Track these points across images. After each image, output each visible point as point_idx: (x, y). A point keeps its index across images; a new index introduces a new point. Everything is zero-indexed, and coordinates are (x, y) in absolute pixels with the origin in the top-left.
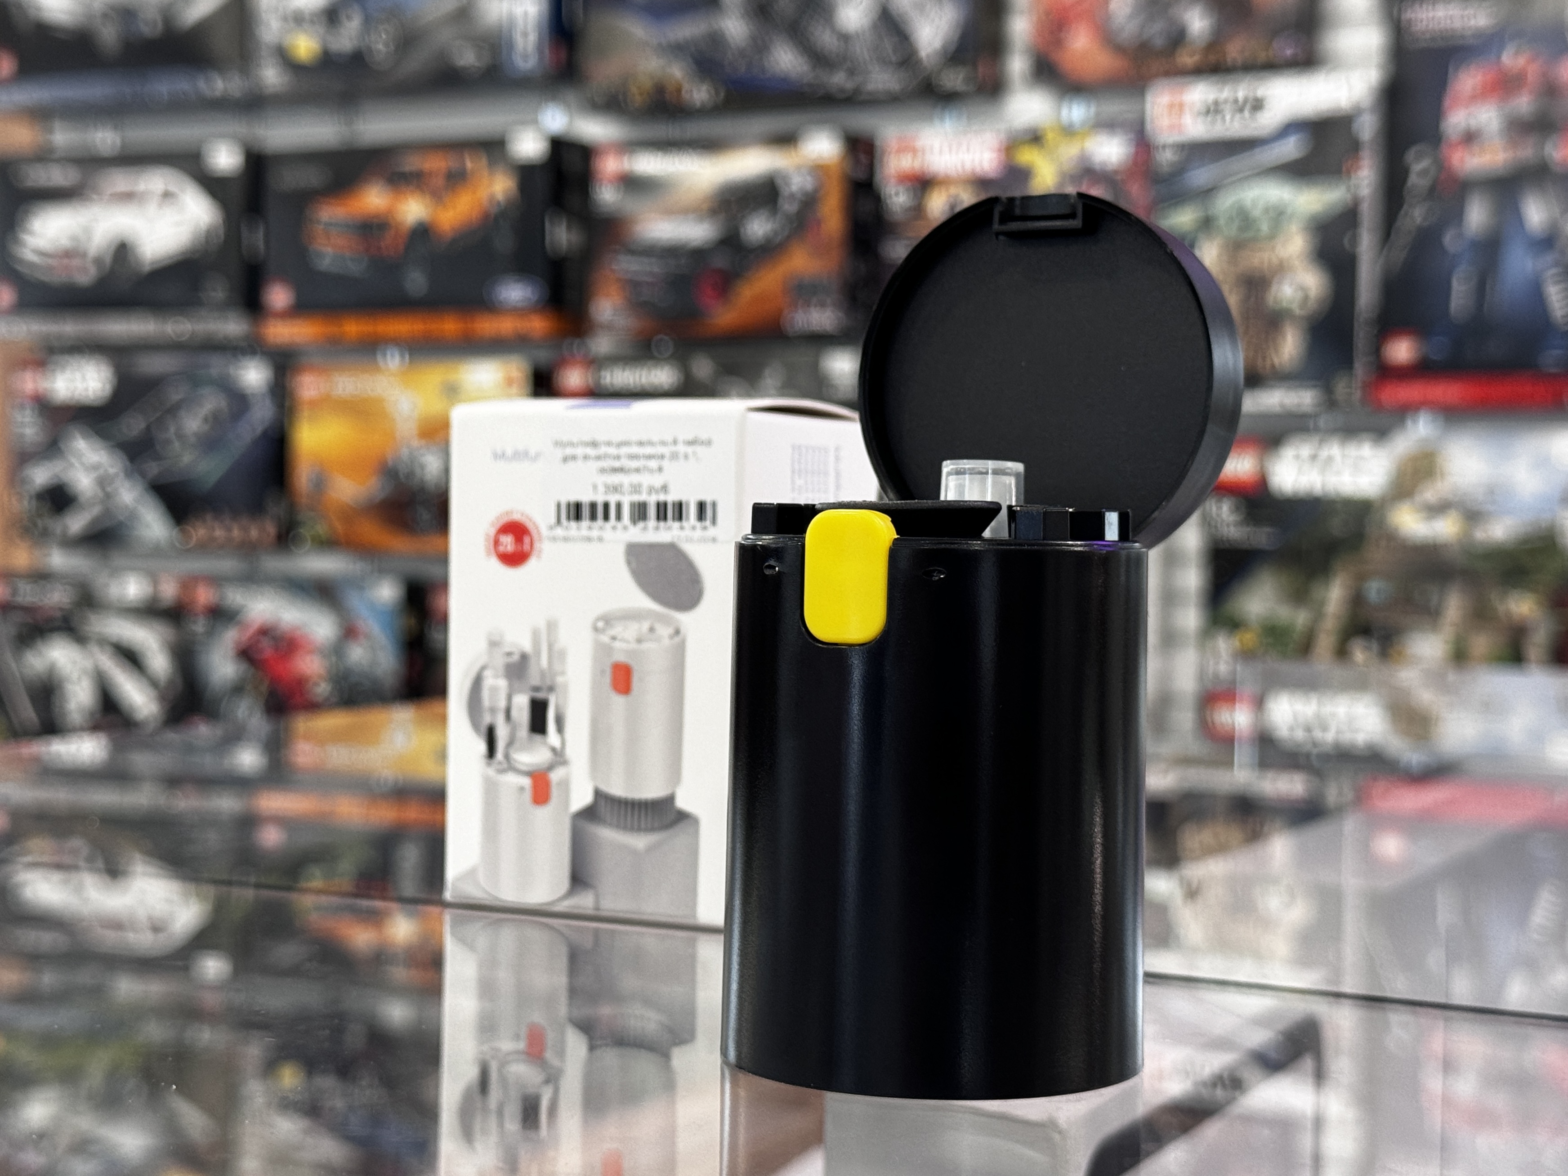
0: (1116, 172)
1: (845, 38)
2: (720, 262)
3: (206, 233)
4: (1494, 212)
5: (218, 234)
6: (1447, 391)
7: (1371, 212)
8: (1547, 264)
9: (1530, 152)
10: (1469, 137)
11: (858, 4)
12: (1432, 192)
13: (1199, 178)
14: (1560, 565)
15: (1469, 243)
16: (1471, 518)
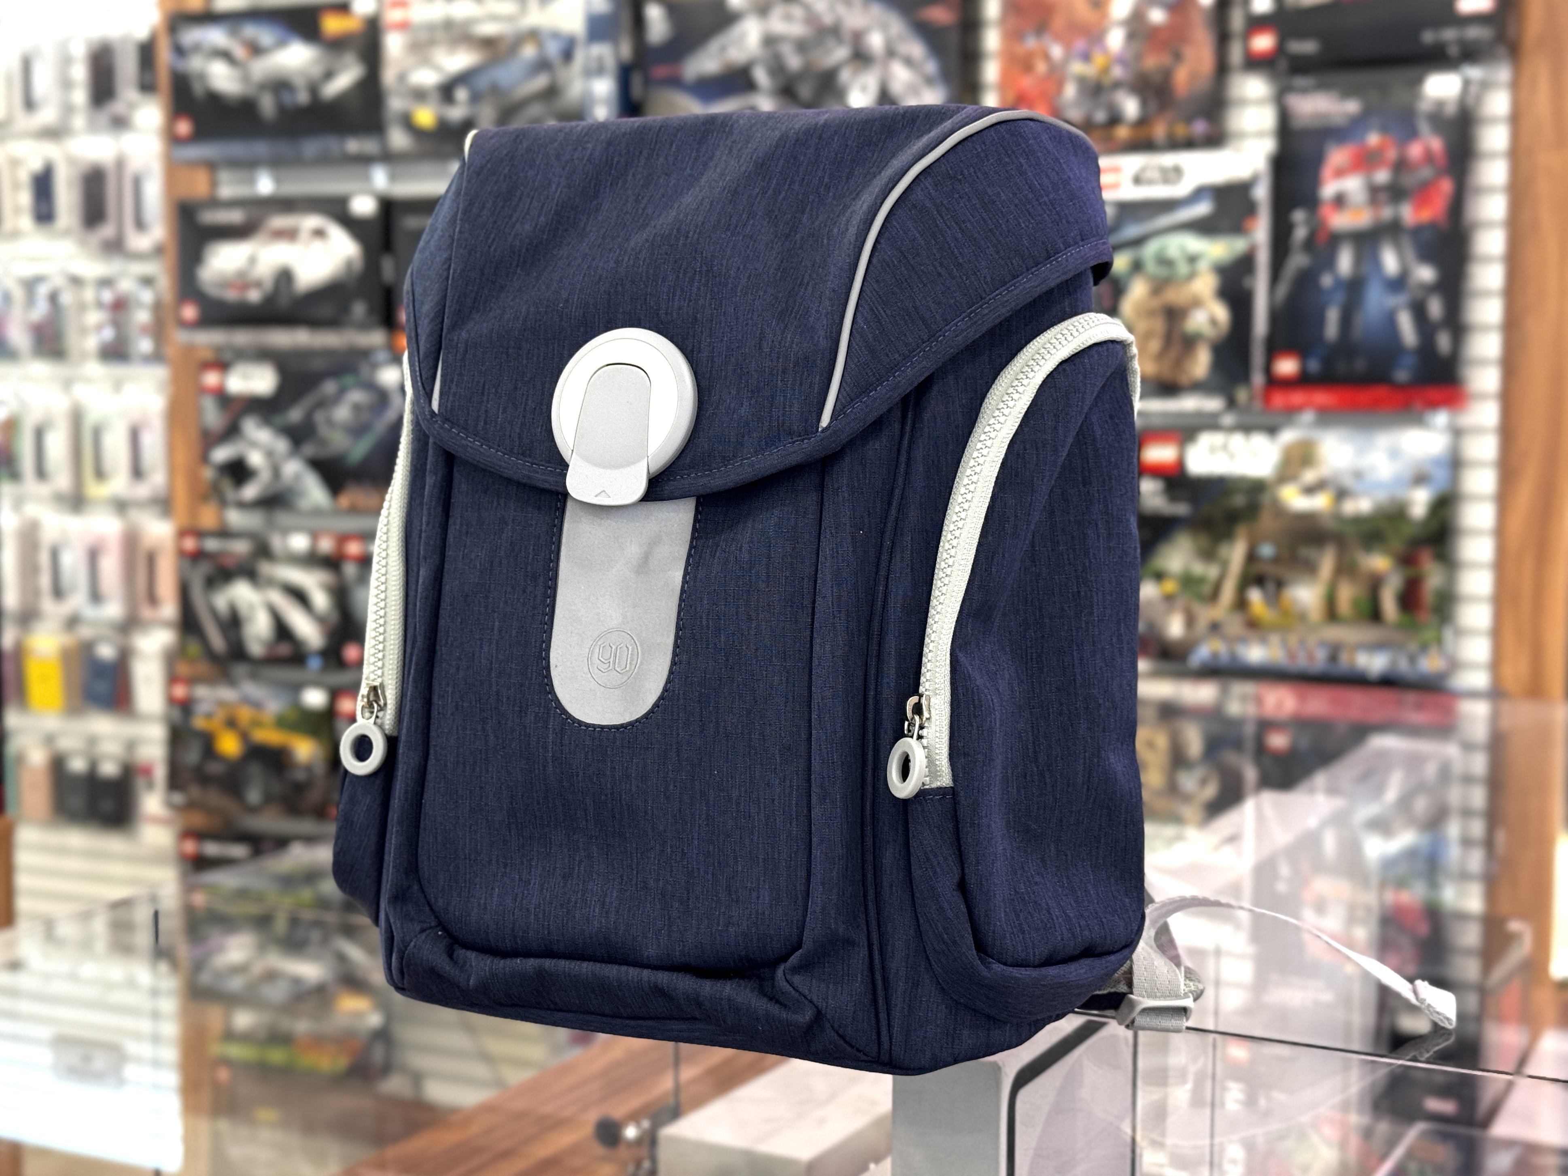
3: (349, 264)
4: (1358, 260)
5: (358, 265)
6: (1322, 397)
7: (1263, 259)
8: (1398, 301)
9: (1387, 213)
10: (1340, 201)
11: (864, 89)
12: (1309, 244)
13: (1132, 231)
14: (1408, 531)
15: (1339, 283)
16: (1341, 494)
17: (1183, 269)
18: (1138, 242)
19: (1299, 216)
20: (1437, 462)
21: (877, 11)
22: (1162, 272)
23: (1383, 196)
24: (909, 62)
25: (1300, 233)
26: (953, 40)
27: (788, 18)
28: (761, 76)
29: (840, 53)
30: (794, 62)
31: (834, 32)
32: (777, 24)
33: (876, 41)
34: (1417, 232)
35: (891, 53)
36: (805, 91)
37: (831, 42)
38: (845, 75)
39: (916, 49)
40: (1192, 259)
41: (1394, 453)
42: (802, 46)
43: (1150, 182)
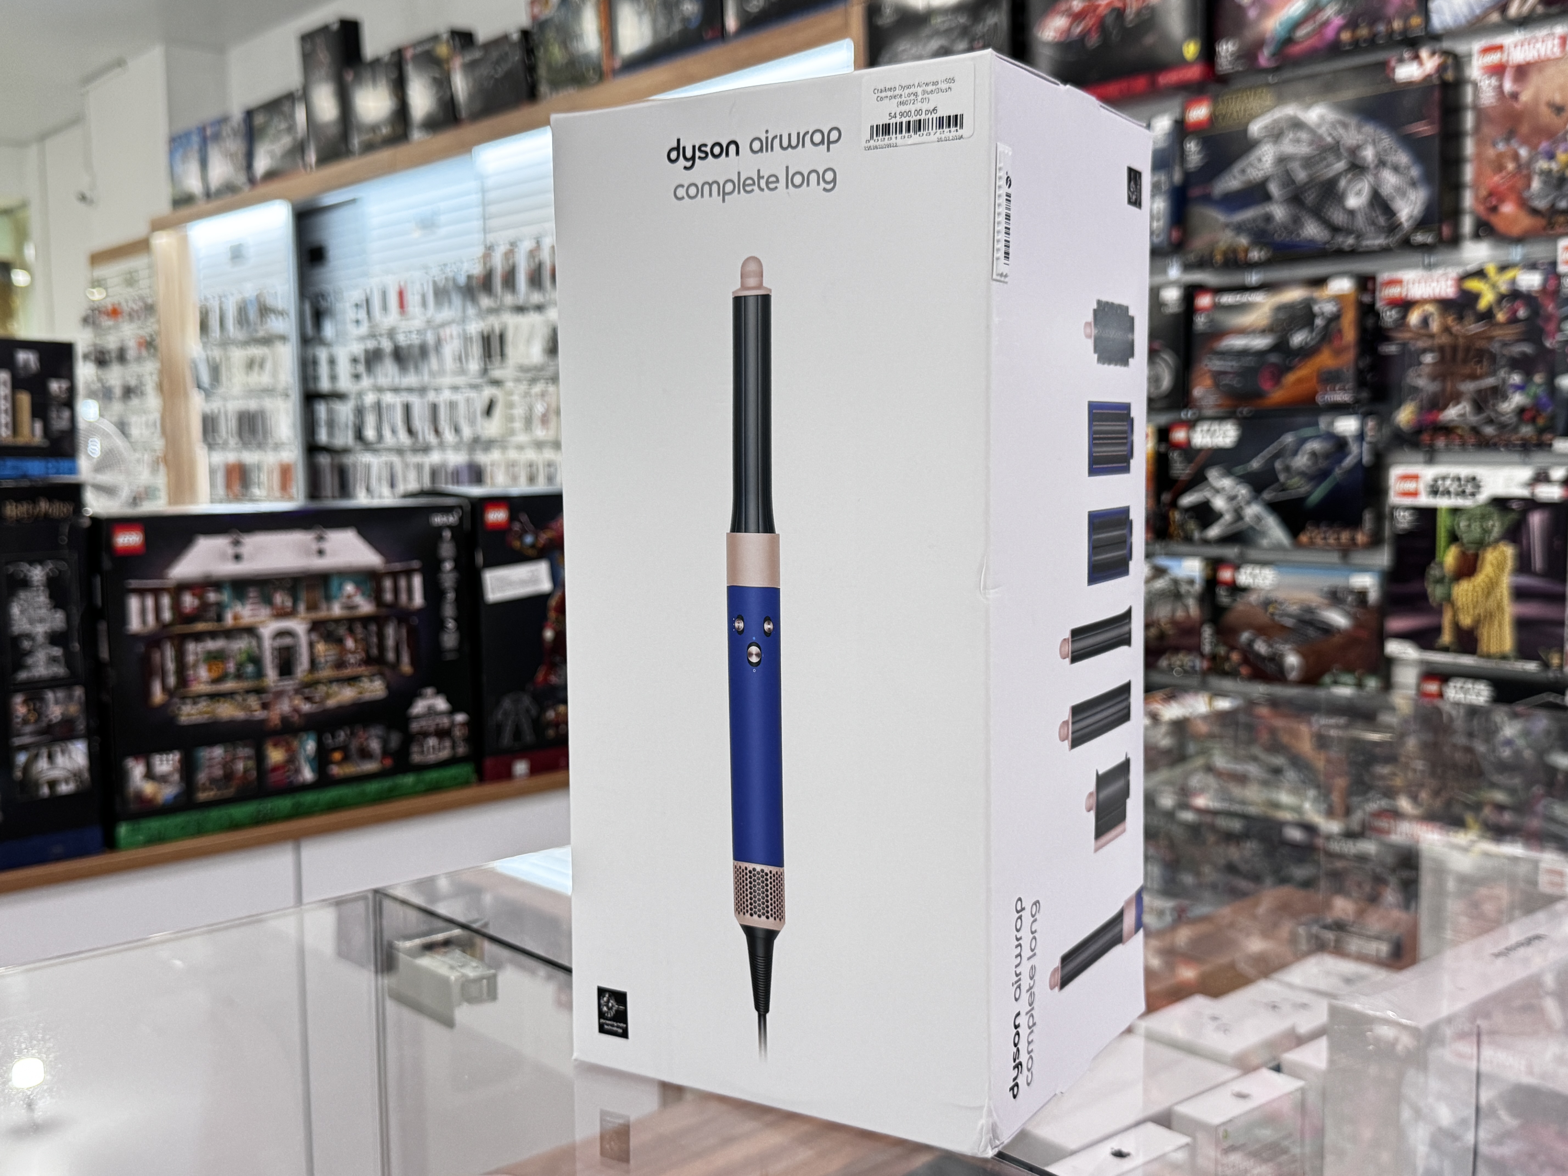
0: (1537, 292)
1: (1352, 213)
2: (1274, 358)
11: (1359, 193)
21: (1369, 129)
24: (1396, 169)
26: (1436, 146)
27: (1298, 141)
28: (1274, 189)
29: (1340, 165)
30: (1301, 175)
31: (1335, 149)
32: (1288, 147)
33: (1369, 154)
35: (1381, 163)
36: (1310, 198)
37: (1331, 158)
38: (1343, 183)
39: (1403, 158)
42: (1308, 162)
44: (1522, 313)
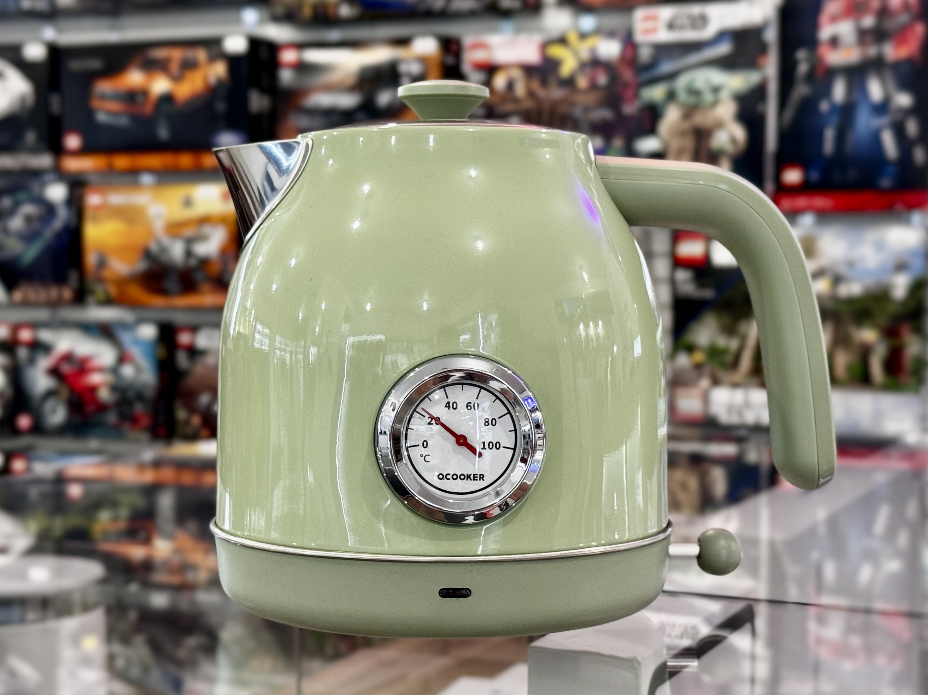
0: (615, 60)
3: (23, 99)
4: (850, 89)
5: (30, 100)
6: (820, 202)
7: (773, 89)
8: (883, 121)
9: (872, 51)
10: (834, 42)
12: (810, 77)
13: (666, 67)
14: (891, 309)
15: (835, 108)
16: (837, 280)
17: (708, 97)
18: (672, 76)
19: (801, 55)
20: (913, 253)
22: (692, 100)
23: (869, 38)
25: (803, 68)
34: (897, 66)
40: (716, 90)
41: (880, 246)
43: (681, 28)
44: (602, 79)
